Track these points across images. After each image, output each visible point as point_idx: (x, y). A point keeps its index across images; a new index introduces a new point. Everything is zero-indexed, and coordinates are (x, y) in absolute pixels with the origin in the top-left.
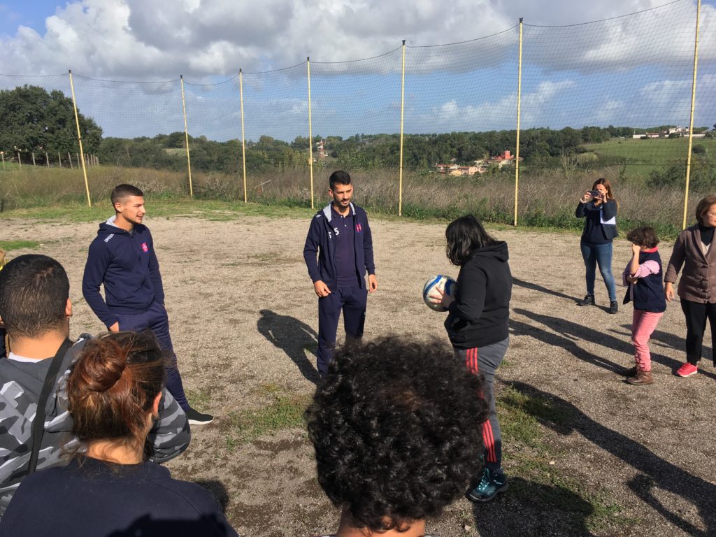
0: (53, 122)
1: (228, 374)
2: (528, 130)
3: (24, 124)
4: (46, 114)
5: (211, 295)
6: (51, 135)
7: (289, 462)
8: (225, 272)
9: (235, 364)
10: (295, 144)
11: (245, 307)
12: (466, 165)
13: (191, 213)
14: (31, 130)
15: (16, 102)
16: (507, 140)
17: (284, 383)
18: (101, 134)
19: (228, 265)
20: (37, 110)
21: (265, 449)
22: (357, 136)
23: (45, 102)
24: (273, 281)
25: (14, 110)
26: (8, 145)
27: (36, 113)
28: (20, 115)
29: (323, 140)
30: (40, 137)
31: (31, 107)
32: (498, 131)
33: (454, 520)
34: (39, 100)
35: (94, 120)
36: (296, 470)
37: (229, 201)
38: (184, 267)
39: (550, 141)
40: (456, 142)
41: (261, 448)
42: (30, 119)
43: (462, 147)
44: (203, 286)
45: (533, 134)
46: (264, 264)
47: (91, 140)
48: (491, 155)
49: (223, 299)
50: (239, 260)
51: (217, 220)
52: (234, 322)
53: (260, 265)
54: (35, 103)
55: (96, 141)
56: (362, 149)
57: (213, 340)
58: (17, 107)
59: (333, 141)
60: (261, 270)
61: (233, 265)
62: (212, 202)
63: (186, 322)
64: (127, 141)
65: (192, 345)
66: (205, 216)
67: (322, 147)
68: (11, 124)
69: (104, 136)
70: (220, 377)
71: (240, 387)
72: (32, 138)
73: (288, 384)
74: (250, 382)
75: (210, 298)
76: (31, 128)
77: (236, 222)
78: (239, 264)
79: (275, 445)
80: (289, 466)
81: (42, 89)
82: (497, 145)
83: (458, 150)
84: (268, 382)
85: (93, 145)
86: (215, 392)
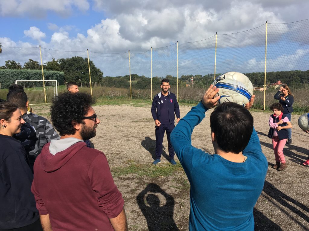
0: (85, 70)
1: (118, 156)
2: (290, 71)
3: (74, 71)
4: (82, 67)
5: (124, 131)
6: (84, 75)
7: (127, 184)
8: (132, 124)
9: (122, 153)
10: (181, 78)
11: (134, 136)
12: (259, 87)
13: (129, 104)
14: (77, 73)
15: (72, 63)
16: (279, 76)
17: (137, 160)
18: (102, 75)
19: (135, 122)
20: (79, 66)
21: (121, 179)
22: (208, 75)
23: (82, 62)
24: (149, 127)
25: (71, 66)
26: (68, 79)
27: (79, 67)
28: (73, 68)
29: (193, 77)
30: (80, 76)
31: (77, 64)
32: (275, 72)
33: (178, 205)
34: (80, 62)
35: (100, 69)
36: (129, 186)
37: (145, 100)
38: (118, 122)
39: (300, 76)
40: (254, 77)
41: (120, 179)
42: (77, 69)
43: (257, 79)
44: (122, 128)
45: (292, 73)
46: (149, 122)
47: (98, 77)
48: (271, 83)
49: (127, 133)
50: (139, 120)
51: (137, 106)
52: (128, 140)
53: (147, 122)
54: (79, 63)
55: (100, 77)
56: (211, 80)
57: (118, 146)
58: (72, 64)
59: (198, 77)
60: (146, 123)
61: (136, 121)
62: (139, 100)
63: (111, 140)
64: (113, 78)
65: (109, 147)
66: (133, 105)
67: (192, 79)
68: (70, 71)
69: (104, 76)
70: (115, 157)
71: (121, 160)
72: (77, 76)
73: (138, 160)
74: (124, 159)
75: (123, 132)
76: (77, 72)
77: (145, 107)
78: (139, 121)
79: (125, 179)
80: (127, 185)
81: (81, 57)
82: (274, 78)
83: (255, 80)
84: (132, 159)
85: (99, 79)
86: (111, 161)
